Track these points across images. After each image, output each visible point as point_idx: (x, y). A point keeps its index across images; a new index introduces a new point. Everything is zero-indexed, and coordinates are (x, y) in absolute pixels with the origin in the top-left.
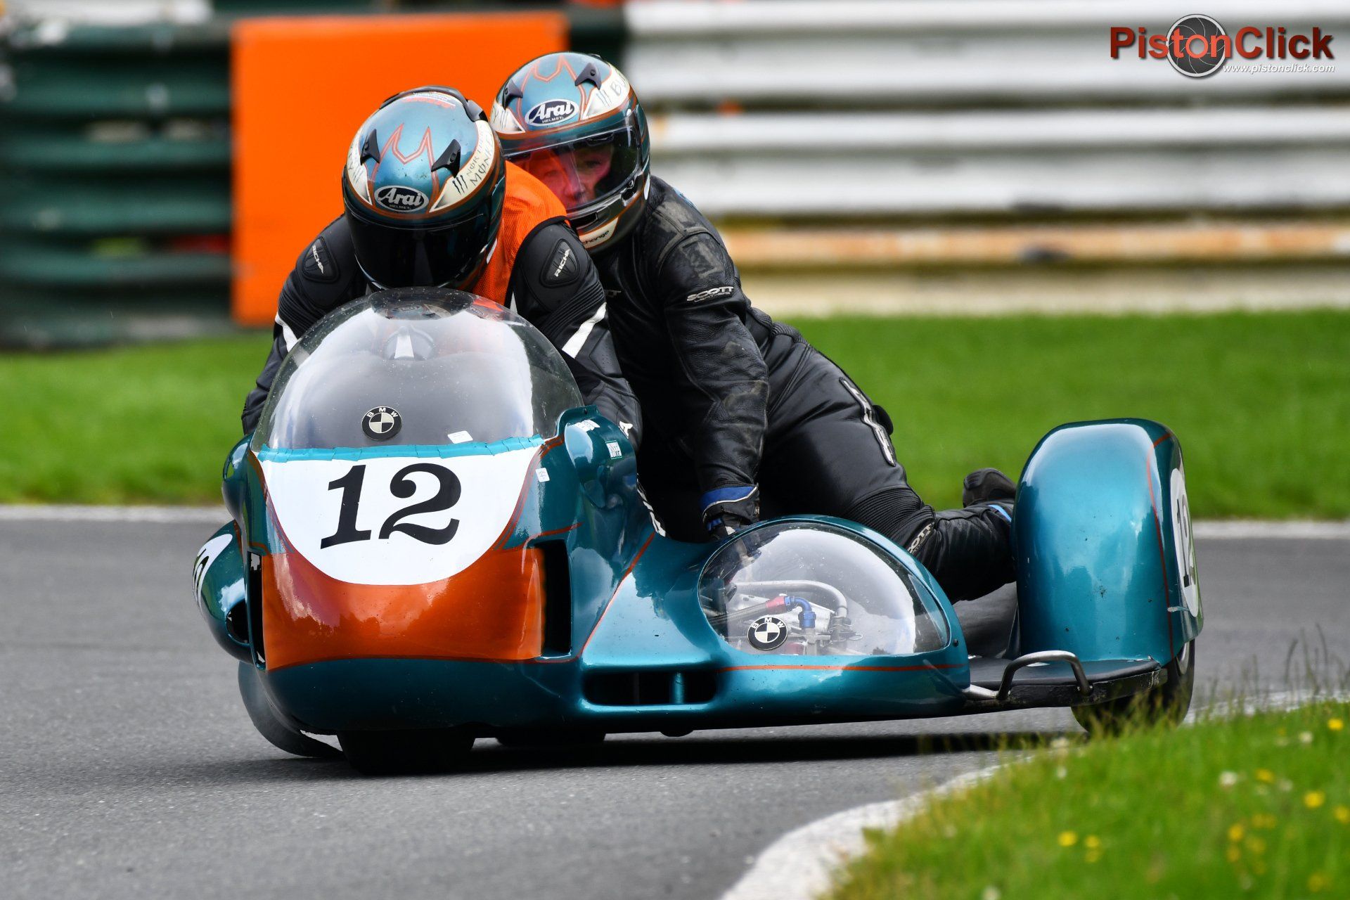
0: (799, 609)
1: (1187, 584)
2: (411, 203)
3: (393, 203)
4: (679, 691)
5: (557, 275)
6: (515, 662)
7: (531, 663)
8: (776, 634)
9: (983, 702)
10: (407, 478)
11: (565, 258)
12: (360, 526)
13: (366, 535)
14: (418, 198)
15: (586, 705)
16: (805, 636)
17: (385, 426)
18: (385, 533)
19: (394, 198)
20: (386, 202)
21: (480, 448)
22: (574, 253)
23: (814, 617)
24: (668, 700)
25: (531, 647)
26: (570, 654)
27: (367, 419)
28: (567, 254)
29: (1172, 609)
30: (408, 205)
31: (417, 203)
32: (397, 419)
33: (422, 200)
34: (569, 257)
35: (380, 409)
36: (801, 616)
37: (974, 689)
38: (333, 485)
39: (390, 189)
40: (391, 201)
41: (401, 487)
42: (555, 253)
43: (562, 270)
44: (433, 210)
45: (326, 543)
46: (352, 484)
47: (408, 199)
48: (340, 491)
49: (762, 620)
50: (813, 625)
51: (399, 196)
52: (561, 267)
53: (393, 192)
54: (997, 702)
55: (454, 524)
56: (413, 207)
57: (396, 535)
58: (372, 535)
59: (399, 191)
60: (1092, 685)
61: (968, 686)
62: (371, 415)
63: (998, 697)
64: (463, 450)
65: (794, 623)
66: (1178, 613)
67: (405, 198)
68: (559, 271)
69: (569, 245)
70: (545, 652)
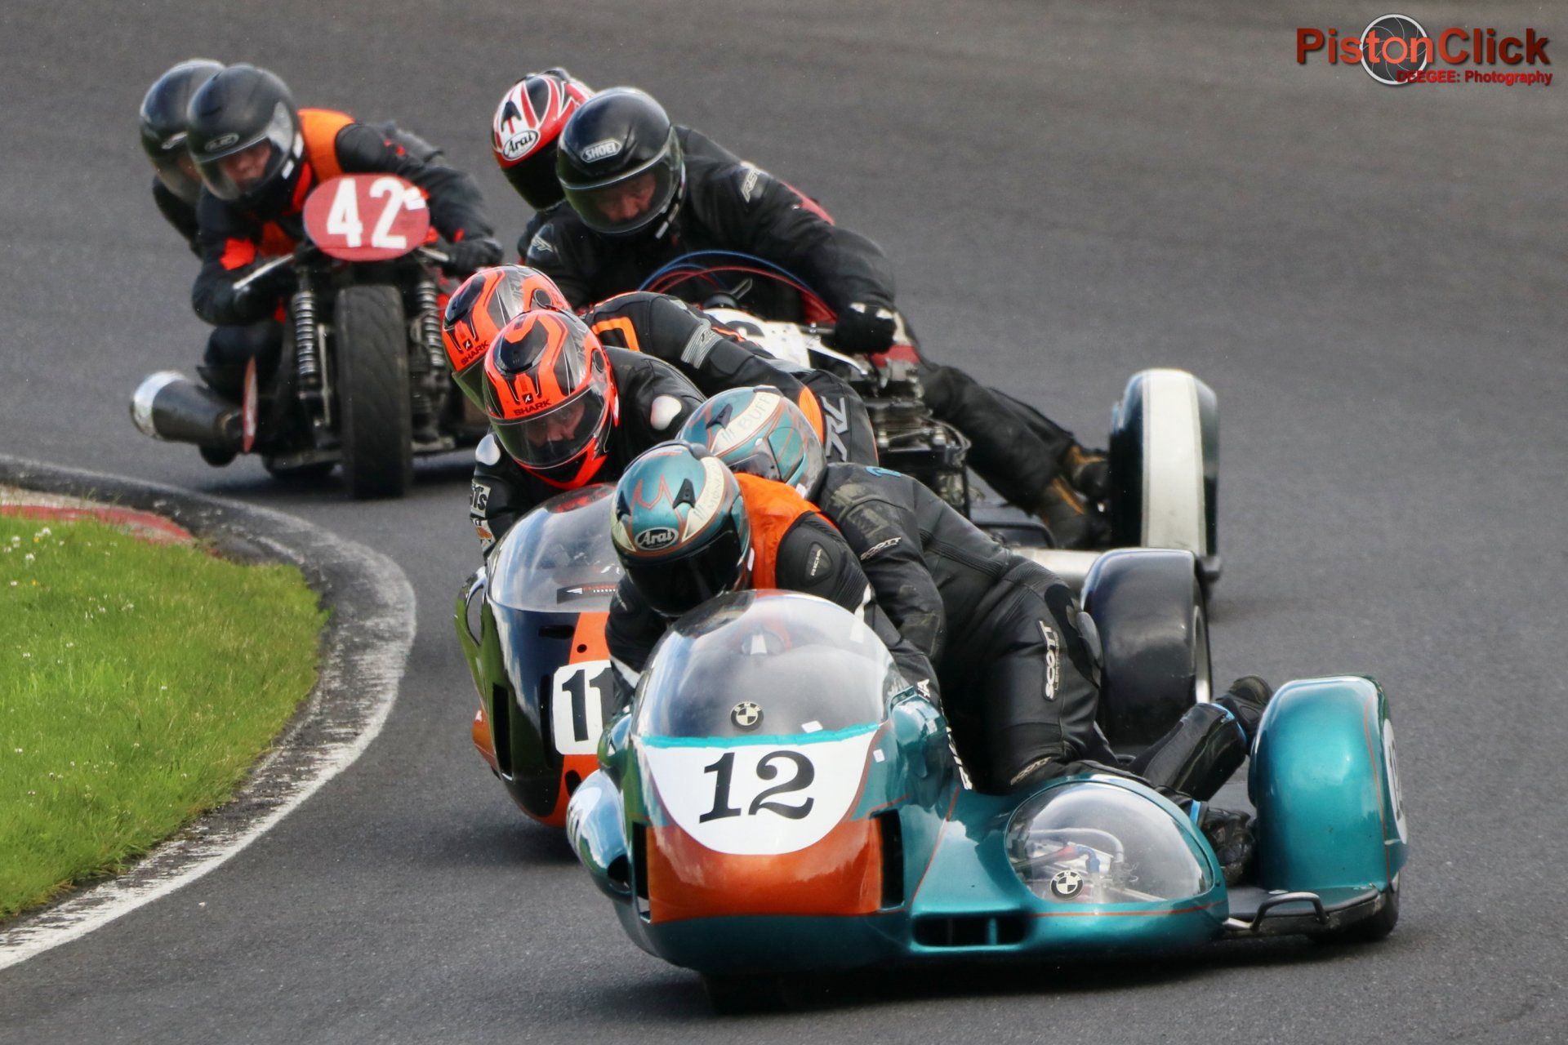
0: (1086, 857)
1: (1399, 817)
2: (664, 539)
3: (651, 544)
4: (993, 932)
5: (813, 574)
6: (861, 915)
7: (874, 915)
8: (1074, 886)
9: (1240, 932)
10: (769, 763)
11: (817, 559)
12: (731, 805)
13: (737, 812)
14: (669, 534)
15: (916, 948)
16: (1091, 879)
17: (750, 719)
18: (754, 808)
19: (651, 539)
20: (645, 545)
21: (828, 735)
22: (826, 552)
23: (1098, 863)
24: (983, 941)
25: (872, 899)
26: (903, 904)
27: (734, 713)
28: (819, 554)
29: (1389, 842)
30: (663, 542)
31: (669, 538)
32: (760, 713)
33: (673, 534)
34: (821, 557)
35: (746, 705)
36: (1088, 862)
37: (1231, 922)
38: (708, 769)
39: (644, 534)
40: (648, 543)
41: (765, 771)
42: (808, 556)
43: (817, 569)
44: (684, 539)
45: (704, 818)
46: (723, 768)
47: (662, 537)
48: (714, 774)
49: (1063, 874)
50: (1097, 870)
51: (654, 537)
52: (815, 566)
53: (648, 535)
54: (1250, 932)
55: (810, 802)
56: (667, 542)
57: (761, 811)
58: (742, 812)
59: (654, 533)
60: (1328, 915)
61: (1225, 919)
62: (738, 709)
63: (1252, 929)
64: (814, 738)
65: (1080, 867)
66: (1394, 845)
67: (658, 537)
68: (814, 570)
69: (820, 545)
70: (884, 903)
